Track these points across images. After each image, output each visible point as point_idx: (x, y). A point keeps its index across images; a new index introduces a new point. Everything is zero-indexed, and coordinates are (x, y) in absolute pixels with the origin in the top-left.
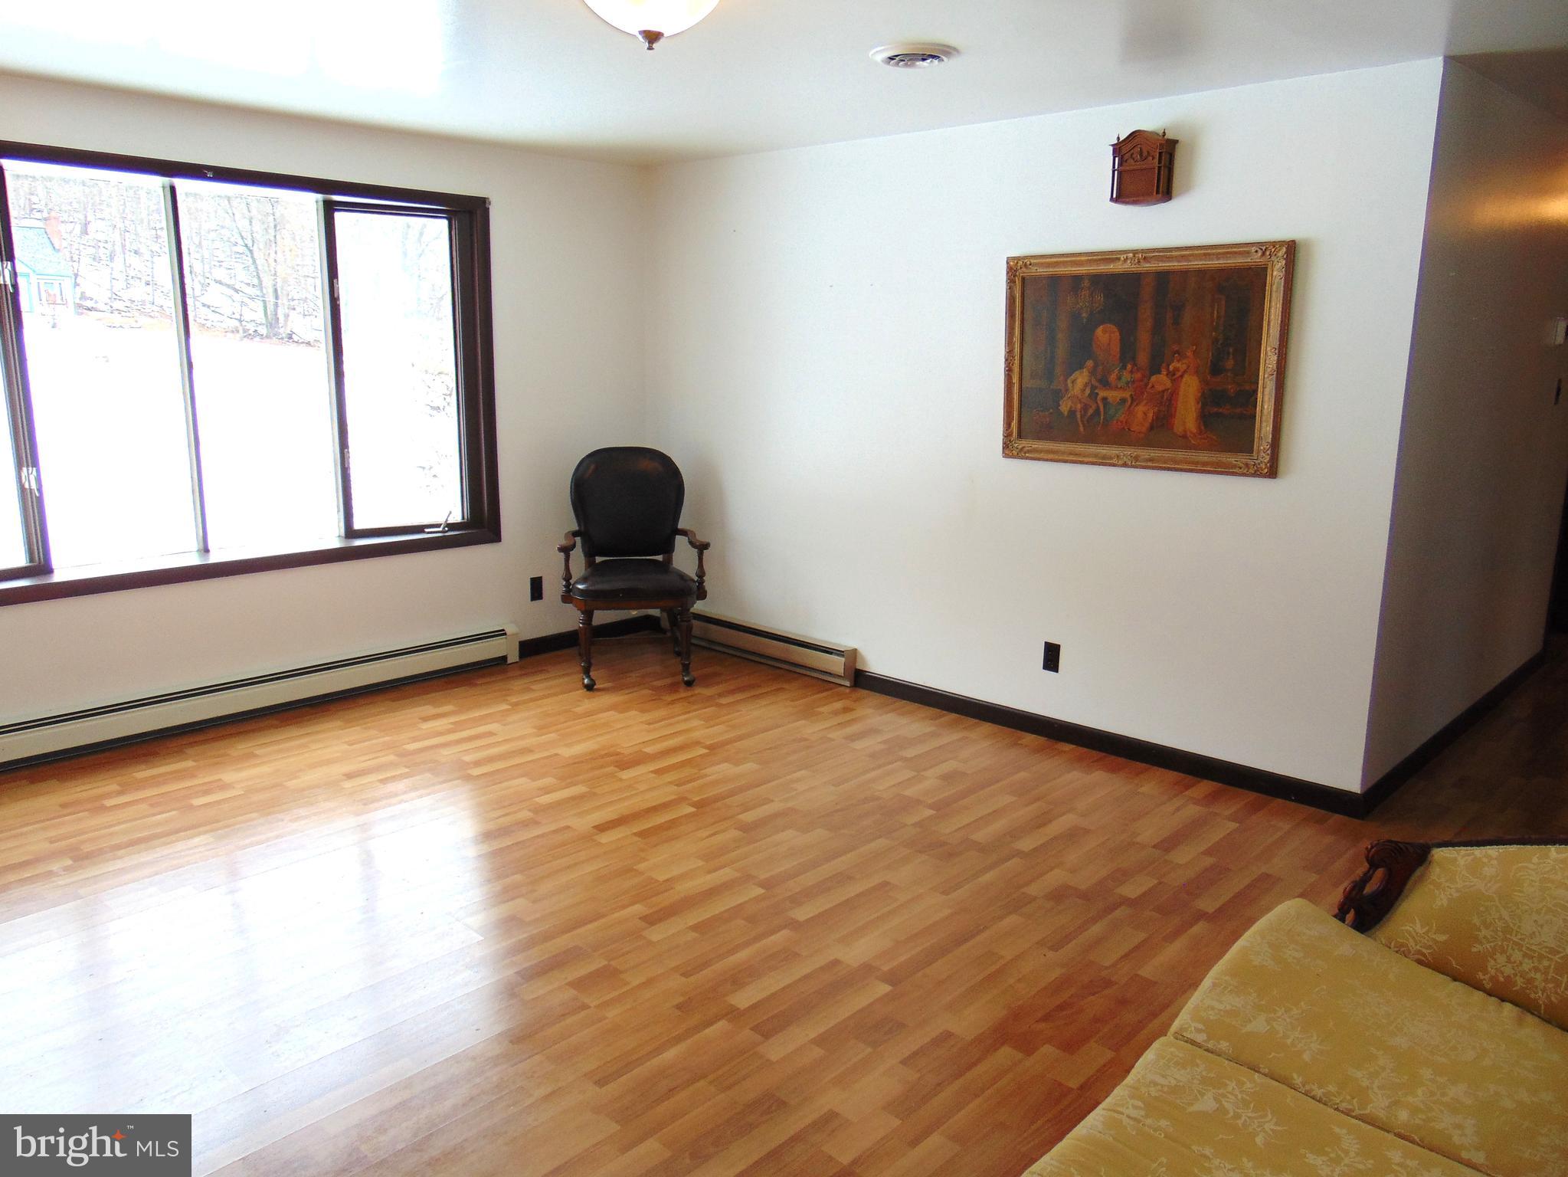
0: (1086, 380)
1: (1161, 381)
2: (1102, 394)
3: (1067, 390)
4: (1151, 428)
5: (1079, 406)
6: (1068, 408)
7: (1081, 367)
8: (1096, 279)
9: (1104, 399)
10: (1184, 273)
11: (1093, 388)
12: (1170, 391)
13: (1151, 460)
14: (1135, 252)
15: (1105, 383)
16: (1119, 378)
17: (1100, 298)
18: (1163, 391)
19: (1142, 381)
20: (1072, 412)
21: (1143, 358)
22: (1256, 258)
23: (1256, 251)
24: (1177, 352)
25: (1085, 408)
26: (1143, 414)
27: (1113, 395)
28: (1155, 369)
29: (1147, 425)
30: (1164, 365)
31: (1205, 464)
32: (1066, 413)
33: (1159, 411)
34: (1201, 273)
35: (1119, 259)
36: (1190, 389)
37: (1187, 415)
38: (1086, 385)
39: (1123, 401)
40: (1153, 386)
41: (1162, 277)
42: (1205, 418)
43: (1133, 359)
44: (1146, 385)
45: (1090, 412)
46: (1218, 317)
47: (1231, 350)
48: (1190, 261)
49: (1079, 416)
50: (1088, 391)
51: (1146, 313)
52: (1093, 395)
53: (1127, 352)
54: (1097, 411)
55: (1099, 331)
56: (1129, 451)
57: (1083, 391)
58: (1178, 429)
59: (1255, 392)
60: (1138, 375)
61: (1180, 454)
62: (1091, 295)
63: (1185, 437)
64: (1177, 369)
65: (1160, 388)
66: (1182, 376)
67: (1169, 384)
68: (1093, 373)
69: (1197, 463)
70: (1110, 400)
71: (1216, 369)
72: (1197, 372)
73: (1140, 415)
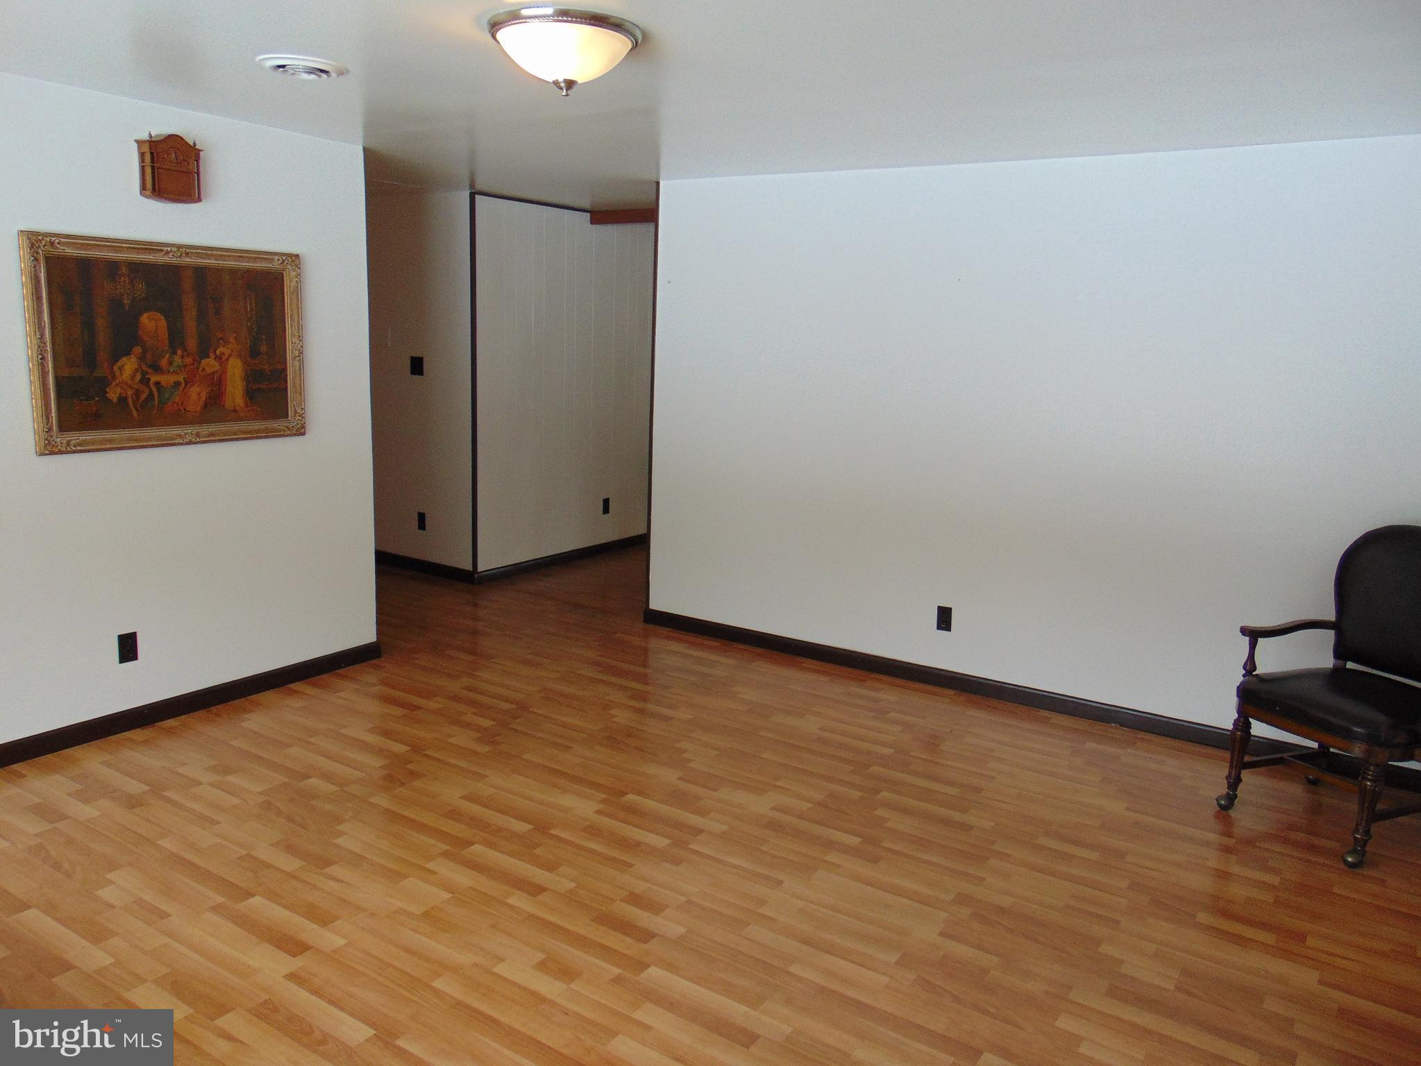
0: (136, 366)
1: (210, 364)
2: (154, 378)
3: (114, 377)
4: (205, 406)
5: (130, 392)
6: (117, 395)
7: (128, 353)
8: (134, 267)
9: (157, 384)
10: (218, 271)
11: (144, 373)
12: (219, 373)
13: (212, 434)
14: (179, 247)
15: (157, 369)
16: (171, 363)
17: (141, 286)
18: (213, 373)
19: (193, 364)
20: (123, 400)
21: (192, 343)
22: (275, 265)
23: (278, 260)
24: (222, 338)
25: (137, 393)
26: (197, 395)
27: (166, 380)
28: (204, 354)
29: (201, 403)
30: (212, 350)
31: (257, 431)
32: (115, 400)
33: (212, 391)
34: (233, 272)
35: (162, 250)
36: (235, 370)
37: (235, 392)
38: (136, 371)
39: (177, 384)
40: (204, 369)
41: (201, 273)
42: (250, 394)
43: (182, 344)
44: (198, 368)
45: (143, 396)
46: (251, 310)
47: (264, 337)
48: (226, 261)
49: (130, 400)
50: (138, 377)
51: (189, 302)
52: (145, 381)
53: (176, 339)
54: (151, 396)
56: (189, 430)
57: (133, 377)
58: (229, 404)
59: (285, 370)
60: (189, 360)
61: (235, 426)
62: (131, 283)
63: (235, 411)
64: (223, 354)
65: (209, 371)
66: (227, 359)
67: (217, 366)
68: (142, 358)
69: (250, 432)
70: (163, 384)
71: (254, 353)
72: (239, 356)
73: (194, 396)
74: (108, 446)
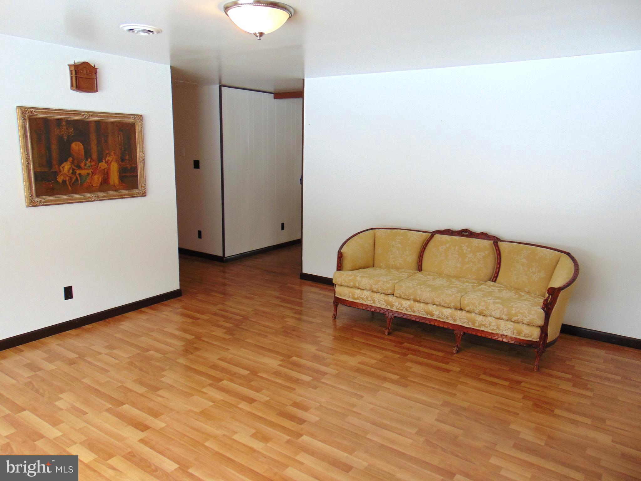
0: (70, 166)
1: (103, 165)
2: (78, 172)
3: (60, 171)
4: (101, 184)
5: (67, 178)
6: (62, 179)
7: (66, 160)
8: (69, 122)
9: (80, 174)
10: (106, 123)
11: (74, 170)
12: (107, 169)
13: (104, 197)
14: (88, 112)
15: (79, 167)
16: (85, 165)
17: (71, 130)
18: (104, 169)
19: (95, 165)
20: (64, 181)
21: (95, 156)
22: (131, 120)
23: (133, 117)
24: (108, 153)
25: (71, 179)
26: (97, 179)
27: (83, 172)
28: (100, 160)
29: (100, 183)
30: (103, 159)
31: (125, 195)
32: (61, 182)
33: (104, 177)
34: (113, 123)
35: (81, 114)
36: (114, 168)
37: (114, 178)
38: (70, 169)
39: (88, 174)
40: (100, 167)
41: (98, 123)
42: (122, 178)
43: (91, 157)
44: (97, 167)
45: (73, 180)
46: (121, 140)
47: (127, 153)
48: (109, 118)
49: (68, 182)
50: (71, 171)
51: (93, 137)
52: (74, 173)
53: (88, 154)
54: (77, 179)
55: (73, 145)
56: (94, 195)
57: (69, 171)
58: (112, 183)
59: (136, 167)
60: (93, 163)
61: (115, 193)
62: (67, 129)
63: (114, 186)
64: (109, 160)
65: (103, 168)
66: (111, 163)
67: (106, 166)
68: (72, 163)
69: (122, 195)
70: (82, 174)
71: (123, 159)
72: (116, 161)
73: (96, 180)
74: (58, 202)
